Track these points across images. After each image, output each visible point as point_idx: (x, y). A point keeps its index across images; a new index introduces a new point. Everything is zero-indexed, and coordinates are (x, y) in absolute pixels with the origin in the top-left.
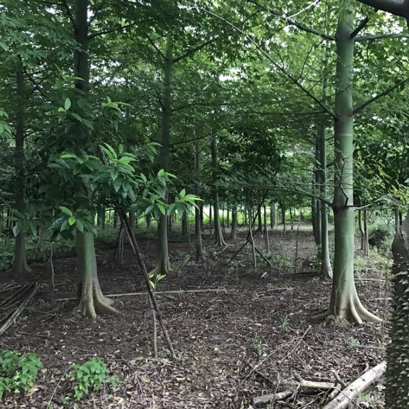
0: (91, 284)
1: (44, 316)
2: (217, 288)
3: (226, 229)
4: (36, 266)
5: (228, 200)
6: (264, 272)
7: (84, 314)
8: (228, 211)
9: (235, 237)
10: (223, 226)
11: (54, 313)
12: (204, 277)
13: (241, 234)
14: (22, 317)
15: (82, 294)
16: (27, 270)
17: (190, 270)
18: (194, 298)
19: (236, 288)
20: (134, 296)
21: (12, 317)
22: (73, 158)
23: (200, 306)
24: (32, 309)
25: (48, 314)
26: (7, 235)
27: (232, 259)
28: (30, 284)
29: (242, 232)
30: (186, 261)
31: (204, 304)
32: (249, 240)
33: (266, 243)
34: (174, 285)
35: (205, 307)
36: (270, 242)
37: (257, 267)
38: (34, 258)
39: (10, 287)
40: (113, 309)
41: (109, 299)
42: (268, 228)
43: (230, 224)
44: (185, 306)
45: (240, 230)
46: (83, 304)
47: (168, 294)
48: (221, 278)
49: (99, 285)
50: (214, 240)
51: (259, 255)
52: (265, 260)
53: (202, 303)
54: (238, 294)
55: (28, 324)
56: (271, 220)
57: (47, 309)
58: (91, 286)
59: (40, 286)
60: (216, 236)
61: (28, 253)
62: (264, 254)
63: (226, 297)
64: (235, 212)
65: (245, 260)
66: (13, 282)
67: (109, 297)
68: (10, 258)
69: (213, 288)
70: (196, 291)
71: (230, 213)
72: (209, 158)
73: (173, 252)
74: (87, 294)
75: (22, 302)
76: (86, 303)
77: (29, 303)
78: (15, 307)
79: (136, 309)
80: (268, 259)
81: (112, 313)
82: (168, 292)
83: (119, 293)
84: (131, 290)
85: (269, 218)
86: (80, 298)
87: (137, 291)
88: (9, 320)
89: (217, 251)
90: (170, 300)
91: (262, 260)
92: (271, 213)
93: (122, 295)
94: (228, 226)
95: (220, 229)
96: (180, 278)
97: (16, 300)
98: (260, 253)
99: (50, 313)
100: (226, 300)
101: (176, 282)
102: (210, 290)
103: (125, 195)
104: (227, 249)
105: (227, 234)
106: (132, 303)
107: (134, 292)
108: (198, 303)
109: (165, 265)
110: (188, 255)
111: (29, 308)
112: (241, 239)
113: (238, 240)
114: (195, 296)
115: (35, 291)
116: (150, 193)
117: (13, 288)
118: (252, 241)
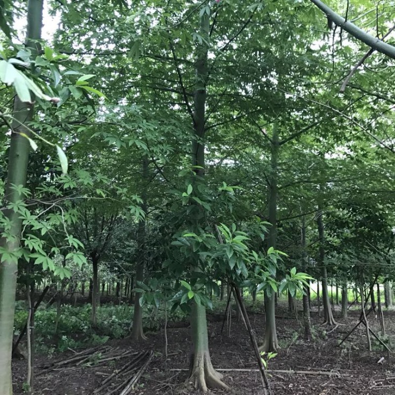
0: (203, 356)
1: (159, 385)
2: (329, 371)
3: (335, 307)
4: (151, 335)
5: (337, 276)
6: (381, 357)
7: (196, 386)
8: (337, 287)
9: (346, 316)
10: (332, 303)
11: (167, 383)
12: (314, 358)
13: (352, 313)
14: (139, 384)
15: (194, 366)
16: (143, 337)
17: (299, 349)
18: (305, 380)
19: (350, 373)
20: (243, 372)
21: (131, 383)
22: (193, 237)
23: (312, 389)
24: (148, 376)
25: (162, 383)
26: (126, 303)
27: (344, 340)
28: (146, 351)
29: (353, 311)
30: (294, 340)
31: (316, 388)
32: (362, 320)
33: (382, 324)
34: (282, 364)
35: (317, 391)
36: (385, 323)
37: (373, 351)
38: (149, 327)
39: (128, 353)
40: (223, 384)
41: (218, 373)
42: (383, 308)
43: (340, 302)
44: (295, 388)
45: (351, 308)
46: (195, 376)
47: (277, 372)
48: (332, 360)
49: (209, 358)
50: (323, 318)
51: (374, 338)
52: (381, 343)
53: (314, 386)
54: (353, 380)
55: (144, 392)
56: (386, 299)
57: (161, 378)
58: (203, 358)
59: (154, 355)
60: (325, 314)
61: (144, 321)
62: (380, 337)
63: (339, 382)
64: (345, 289)
65: (358, 341)
66: (130, 349)
67: (219, 371)
68: (128, 325)
69: (325, 371)
70: (307, 372)
71: (340, 290)
72: (315, 232)
73: (280, 329)
74: (198, 366)
75: (139, 369)
76: (197, 376)
77: (145, 370)
78: (133, 374)
79: (245, 386)
80: (384, 342)
81: (222, 388)
82: (276, 371)
83: (228, 368)
84: (239, 365)
85: (384, 296)
86: (192, 370)
87: (246, 367)
88: (128, 386)
89: (327, 331)
90: (279, 379)
91: (378, 343)
92: (385, 291)
93: (231, 370)
94: (337, 304)
95: (330, 306)
96: (289, 357)
97: (134, 367)
98: (375, 336)
99: (164, 382)
100: (339, 385)
101: (285, 361)
102: (321, 372)
103: (239, 272)
104: (337, 328)
105: (336, 312)
106: (241, 379)
107: (242, 368)
108: (309, 385)
109: (273, 342)
110: (296, 333)
111: (145, 376)
112: (353, 318)
113: (349, 319)
114: (306, 378)
115: (150, 359)
116: (262, 271)
117: (130, 354)
118: (365, 322)
